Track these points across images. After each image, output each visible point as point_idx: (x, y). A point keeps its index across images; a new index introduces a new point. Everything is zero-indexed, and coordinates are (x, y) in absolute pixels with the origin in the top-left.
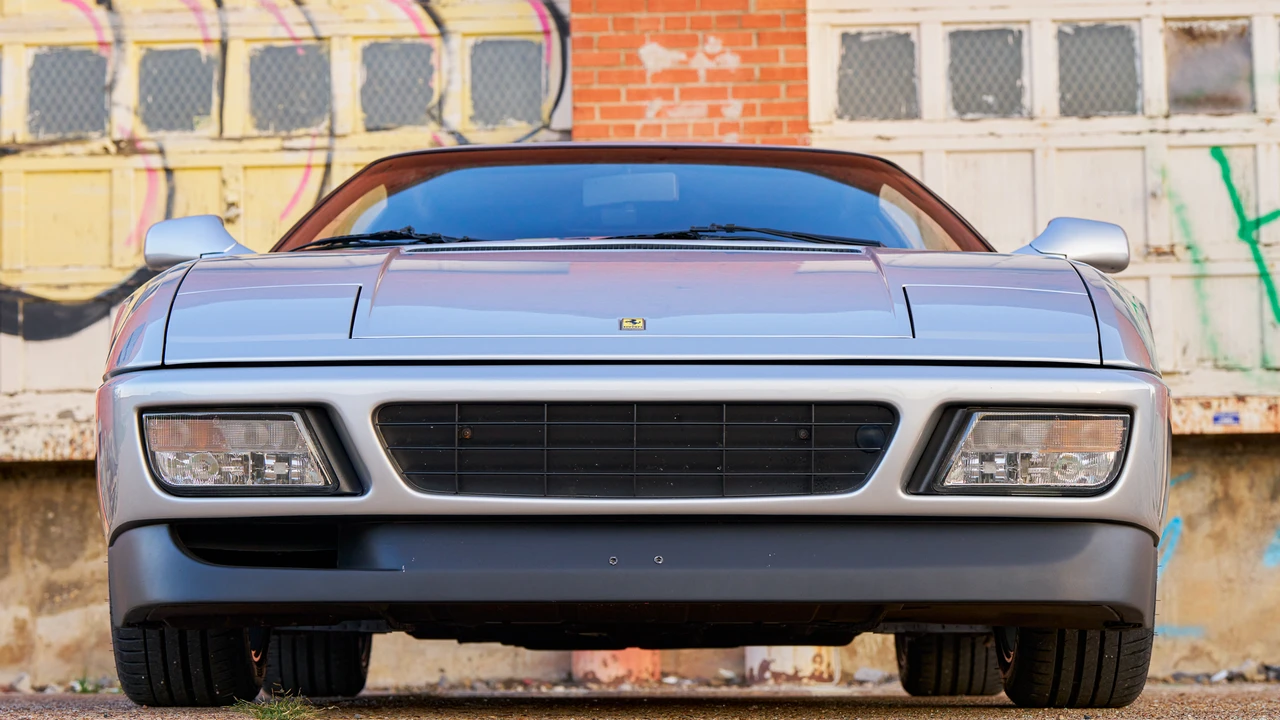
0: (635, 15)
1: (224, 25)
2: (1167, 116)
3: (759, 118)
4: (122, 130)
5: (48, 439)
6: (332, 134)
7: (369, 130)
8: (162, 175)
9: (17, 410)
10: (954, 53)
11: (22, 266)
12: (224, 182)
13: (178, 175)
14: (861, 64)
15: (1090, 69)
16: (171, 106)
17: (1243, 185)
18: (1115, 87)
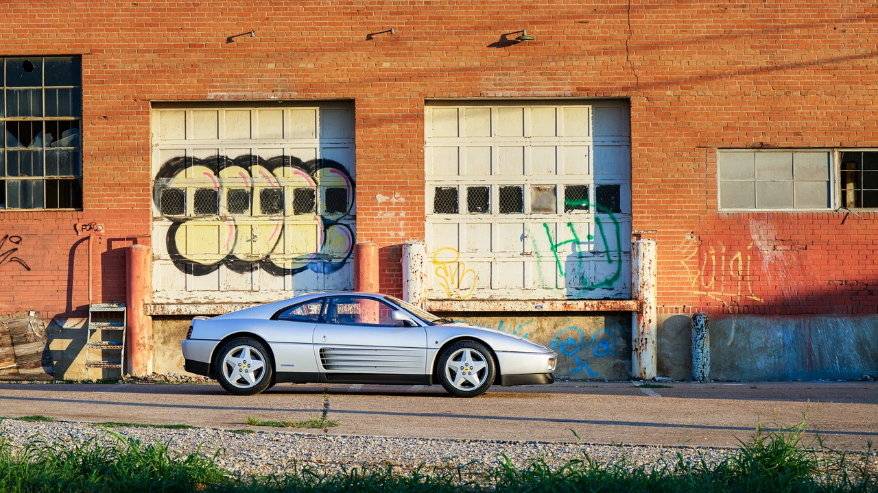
0: (375, 186)
1: (253, 182)
2: (531, 214)
3: (410, 217)
4: (222, 213)
5: (208, 308)
6: (284, 214)
7: (295, 215)
8: (234, 227)
9: (192, 296)
10: (469, 193)
11: (193, 254)
12: (252, 229)
13: (239, 227)
14: (442, 197)
15: (509, 199)
16: (236, 206)
17: (553, 234)
18: (516, 204)
